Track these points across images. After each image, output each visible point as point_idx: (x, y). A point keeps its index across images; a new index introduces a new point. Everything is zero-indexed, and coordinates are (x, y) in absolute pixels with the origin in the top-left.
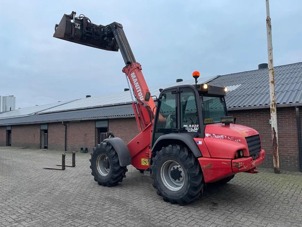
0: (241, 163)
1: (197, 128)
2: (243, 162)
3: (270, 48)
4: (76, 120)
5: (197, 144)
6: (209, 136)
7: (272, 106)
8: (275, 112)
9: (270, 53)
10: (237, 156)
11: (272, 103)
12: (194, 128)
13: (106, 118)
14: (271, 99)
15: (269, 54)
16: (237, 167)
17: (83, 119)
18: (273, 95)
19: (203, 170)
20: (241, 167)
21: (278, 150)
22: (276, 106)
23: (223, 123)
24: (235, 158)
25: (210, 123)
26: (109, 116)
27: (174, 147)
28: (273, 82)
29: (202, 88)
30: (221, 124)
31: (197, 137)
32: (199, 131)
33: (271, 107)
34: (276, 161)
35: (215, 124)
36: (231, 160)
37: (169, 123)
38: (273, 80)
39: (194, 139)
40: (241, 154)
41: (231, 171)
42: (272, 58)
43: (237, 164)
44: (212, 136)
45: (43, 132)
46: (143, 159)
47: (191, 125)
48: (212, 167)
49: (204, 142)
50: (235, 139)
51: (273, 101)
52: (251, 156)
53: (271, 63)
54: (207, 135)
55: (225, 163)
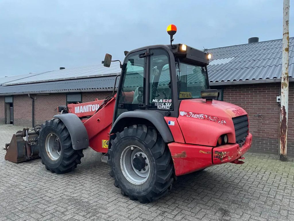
0: (225, 153)
1: (169, 104)
2: (227, 151)
3: (287, 6)
4: (44, 92)
5: (168, 125)
6: (185, 116)
7: (284, 79)
8: (287, 88)
9: (287, 13)
10: (220, 142)
11: (284, 76)
12: (166, 104)
13: (79, 91)
14: (284, 70)
15: (285, 13)
16: (219, 157)
17: (52, 92)
18: (286, 66)
19: (173, 160)
20: (224, 158)
21: (287, 133)
22: (288, 79)
23: (203, 98)
24: (218, 145)
25: (187, 97)
26: (82, 89)
27: (140, 128)
28: (287, 50)
29: (179, 50)
30: (202, 99)
31: (169, 115)
32: (172, 108)
33: (282, 81)
34: (284, 147)
35: (193, 99)
36: (211, 148)
37: (136, 97)
38: (287, 47)
39: (165, 118)
40: (226, 141)
41: (211, 162)
42: (289, 19)
43: (219, 154)
44: (189, 114)
45: (8, 106)
46: (104, 141)
47: (161, 100)
48: (186, 156)
49: (177, 122)
50: (218, 119)
51: (286, 74)
52: (237, 142)
53: (287, 25)
54: (182, 113)
55: (203, 152)
